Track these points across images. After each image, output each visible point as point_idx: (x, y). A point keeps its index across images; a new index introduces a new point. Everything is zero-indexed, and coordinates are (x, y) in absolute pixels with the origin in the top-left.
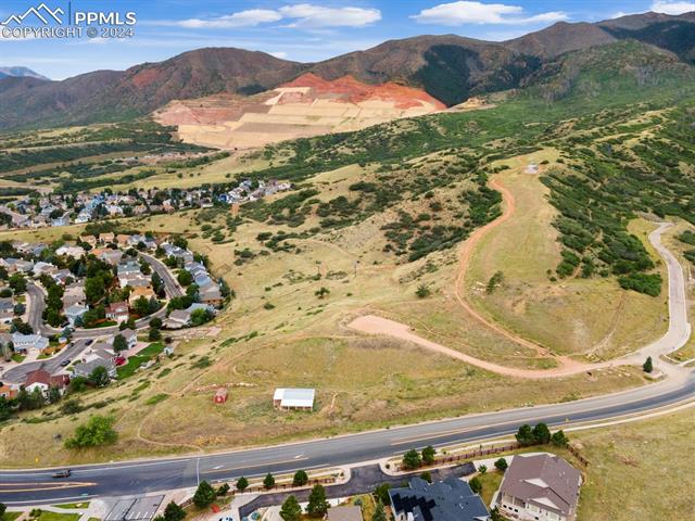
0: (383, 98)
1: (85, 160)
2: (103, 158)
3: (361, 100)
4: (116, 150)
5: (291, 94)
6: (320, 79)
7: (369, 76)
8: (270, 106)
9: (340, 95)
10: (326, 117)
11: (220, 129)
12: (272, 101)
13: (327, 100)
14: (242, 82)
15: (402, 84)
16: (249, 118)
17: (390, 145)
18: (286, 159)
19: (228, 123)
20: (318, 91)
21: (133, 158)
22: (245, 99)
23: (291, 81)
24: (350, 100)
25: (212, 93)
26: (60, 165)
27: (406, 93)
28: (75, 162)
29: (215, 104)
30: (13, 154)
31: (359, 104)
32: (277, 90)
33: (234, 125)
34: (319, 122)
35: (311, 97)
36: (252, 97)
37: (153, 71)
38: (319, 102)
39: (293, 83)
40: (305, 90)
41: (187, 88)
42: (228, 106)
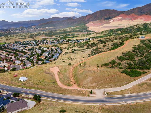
0: (141, 19)
1: (69, 33)
2: (73, 33)
3: (134, 19)
4: (75, 32)
5: (117, 19)
6: (125, 15)
7: (139, 13)
8: (111, 22)
9: (129, 19)
10: (123, 24)
11: (98, 27)
12: (112, 21)
13: (125, 20)
14: (106, 17)
15: (148, 15)
16: (105, 25)
17: (132, 31)
18: (105, 34)
19: (100, 26)
20: (124, 18)
21: (78, 33)
22: (106, 21)
24: (131, 20)
25: (99, 19)
26: (64, 34)
27: (148, 17)
28: (67, 34)
29: (99, 22)
30: (58, 32)
31: (134, 21)
32: (114, 18)
33: (101, 26)
34: (121, 25)
35: (121, 19)
36: (108, 20)
37: (90, 16)
38: (123, 21)
39: (118, 17)
41: (95, 19)
42: (101, 22)
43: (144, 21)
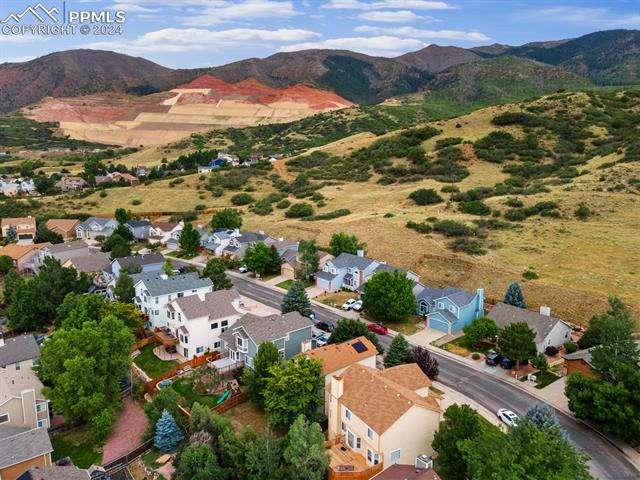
0: (295, 100)
3: (271, 101)
5: (192, 94)
6: (220, 81)
7: (271, 81)
8: (169, 107)
9: (247, 97)
10: (236, 117)
11: (113, 127)
12: (170, 102)
13: (233, 102)
14: (131, 82)
15: (311, 87)
16: (145, 117)
19: (121, 123)
20: (221, 92)
23: (188, 83)
24: (258, 101)
25: (96, 91)
27: (317, 95)
29: (102, 103)
31: (271, 105)
32: (174, 91)
33: (129, 124)
35: (215, 98)
38: (224, 103)
39: (191, 85)
40: (206, 91)
42: (117, 105)
43: (313, 108)
